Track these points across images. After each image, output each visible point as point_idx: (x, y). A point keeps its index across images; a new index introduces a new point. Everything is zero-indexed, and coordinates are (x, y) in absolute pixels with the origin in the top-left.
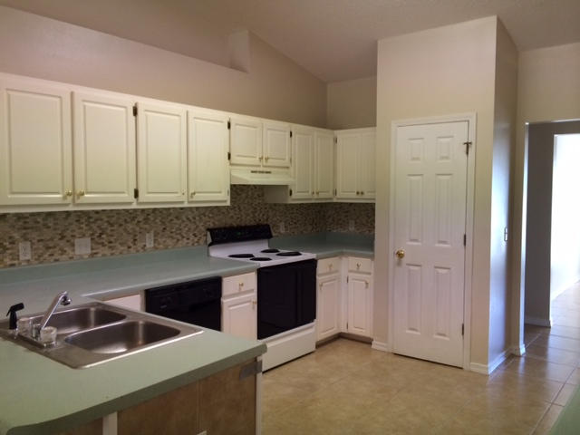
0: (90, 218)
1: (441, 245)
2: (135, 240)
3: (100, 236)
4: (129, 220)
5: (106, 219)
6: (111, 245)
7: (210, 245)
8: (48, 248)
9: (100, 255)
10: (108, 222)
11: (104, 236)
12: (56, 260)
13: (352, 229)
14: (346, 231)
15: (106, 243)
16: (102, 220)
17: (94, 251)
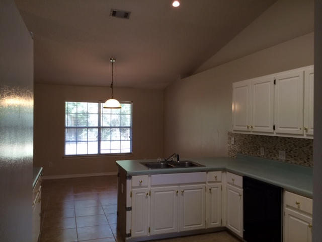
0: (286, 141)
2: (309, 158)
3: (290, 151)
4: (305, 145)
5: (293, 143)
6: (295, 158)
8: (270, 152)
9: (290, 162)
10: (294, 144)
11: (292, 152)
12: (272, 159)
15: (293, 156)
16: (291, 142)
17: (287, 159)
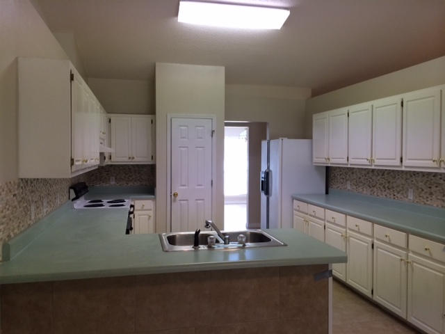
1: (199, 187)
7: (73, 200)
13: (113, 183)
14: (108, 185)
